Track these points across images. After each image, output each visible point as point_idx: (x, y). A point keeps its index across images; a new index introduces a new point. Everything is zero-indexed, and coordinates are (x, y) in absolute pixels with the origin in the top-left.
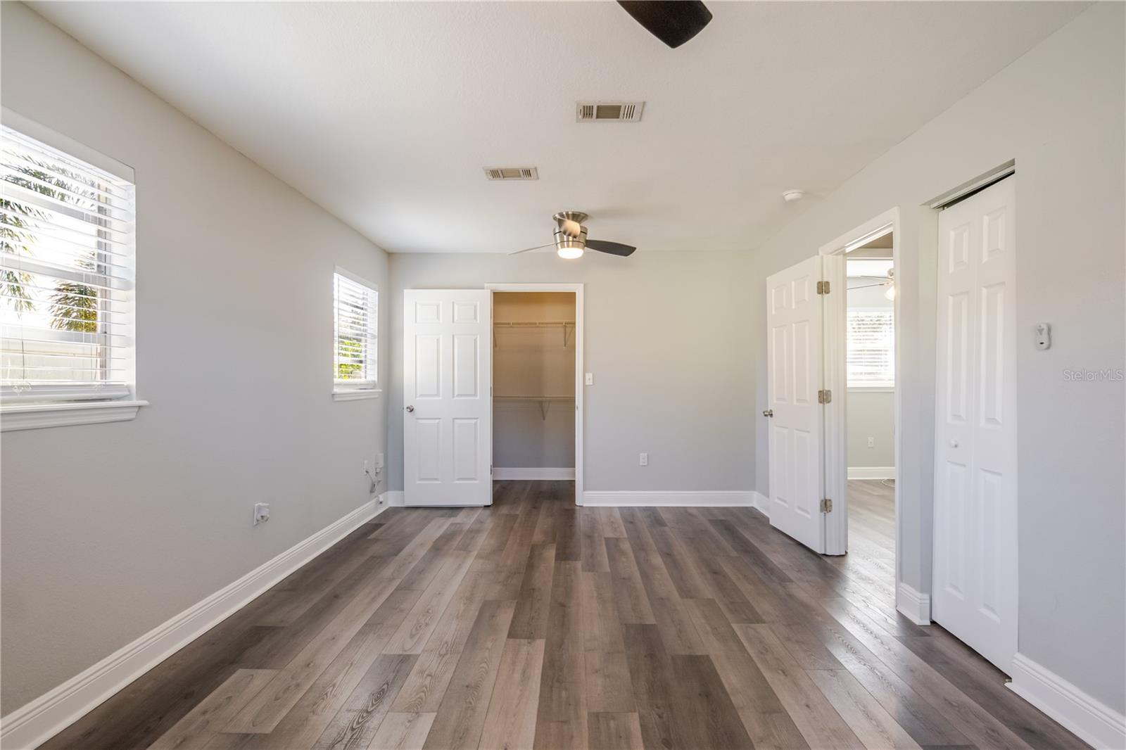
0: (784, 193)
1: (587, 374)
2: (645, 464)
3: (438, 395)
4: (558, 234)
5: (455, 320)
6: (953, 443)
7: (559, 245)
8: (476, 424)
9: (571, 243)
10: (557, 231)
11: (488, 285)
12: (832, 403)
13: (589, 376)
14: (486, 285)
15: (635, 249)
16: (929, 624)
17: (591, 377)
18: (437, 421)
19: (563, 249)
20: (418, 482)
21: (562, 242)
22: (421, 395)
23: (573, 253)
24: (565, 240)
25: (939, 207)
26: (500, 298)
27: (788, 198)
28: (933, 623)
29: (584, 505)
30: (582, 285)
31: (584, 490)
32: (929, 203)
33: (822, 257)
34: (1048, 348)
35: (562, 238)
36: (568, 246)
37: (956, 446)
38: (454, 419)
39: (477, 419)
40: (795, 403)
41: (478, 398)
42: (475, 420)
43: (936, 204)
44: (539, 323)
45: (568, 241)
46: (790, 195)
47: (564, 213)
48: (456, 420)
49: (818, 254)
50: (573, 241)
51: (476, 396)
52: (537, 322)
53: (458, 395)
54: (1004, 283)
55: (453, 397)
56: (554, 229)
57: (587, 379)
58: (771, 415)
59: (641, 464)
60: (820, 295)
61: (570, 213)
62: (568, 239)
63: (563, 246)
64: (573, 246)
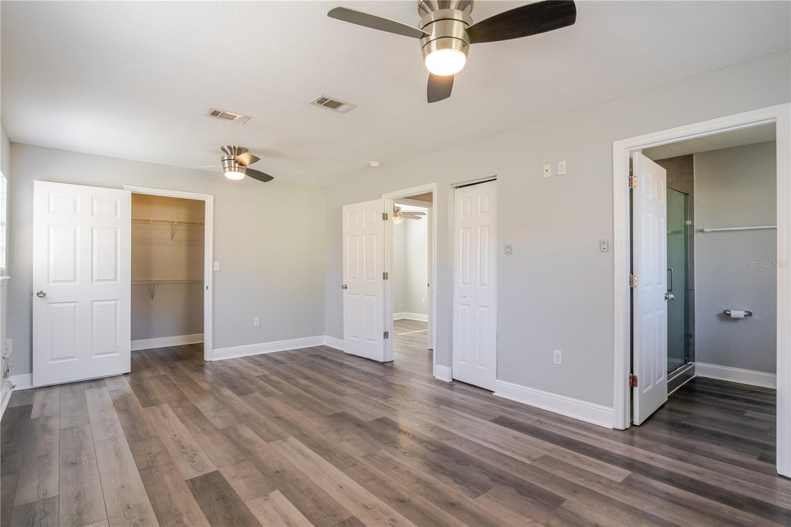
0: (371, 162)
1: (215, 263)
2: (258, 325)
3: (74, 280)
4: (226, 161)
5: (94, 214)
6: (464, 295)
7: (227, 169)
8: (116, 304)
9: (237, 169)
10: (226, 158)
11: (128, 186)
12: (388, 280)
13: (217, 264)
14: (125, 187)
15: (273, 178)
16: (452, 380)
17: (219, 265)
18: (73, 304)
19: (231, 173)
20: (50, 363)
21: (230, 167)
22: (55, 281)
23: (238, 176)
24: (233, 166)
25: (456, 188)
26: (138, 199)
27: (373, 165)
28: (453, 379)
29: (213, 360)
30: (212, 196)
31: (213, 349)
32: (452, 185)
33: (384, 200)
34: (510, 254)
35: (230, 164)
36: (235, 170)
37: (465, 297)
38: (92, 301)
39: (117, 300)
40: (365, 280)
41: (118, 282)
42: (115, 302)
43: (455, 186)
44: (153, 221)
45: (235, 167)
46: (374, 164)
47: (232, 147)
48: (94, 303)
49: (381, 198)
50: (238, 168)
51: (117, 281)
52: (151, 219)
53: (97, 281)
54: (488, 226)
55: (92, 282)
56: (223, 157)
57: (215, 266)
58: (346, 288)
59: (255, 325)
60: (383, 221)
61: (236, 147)
62: (235, 165)
63: (230, 170)
64: (238, 171)
